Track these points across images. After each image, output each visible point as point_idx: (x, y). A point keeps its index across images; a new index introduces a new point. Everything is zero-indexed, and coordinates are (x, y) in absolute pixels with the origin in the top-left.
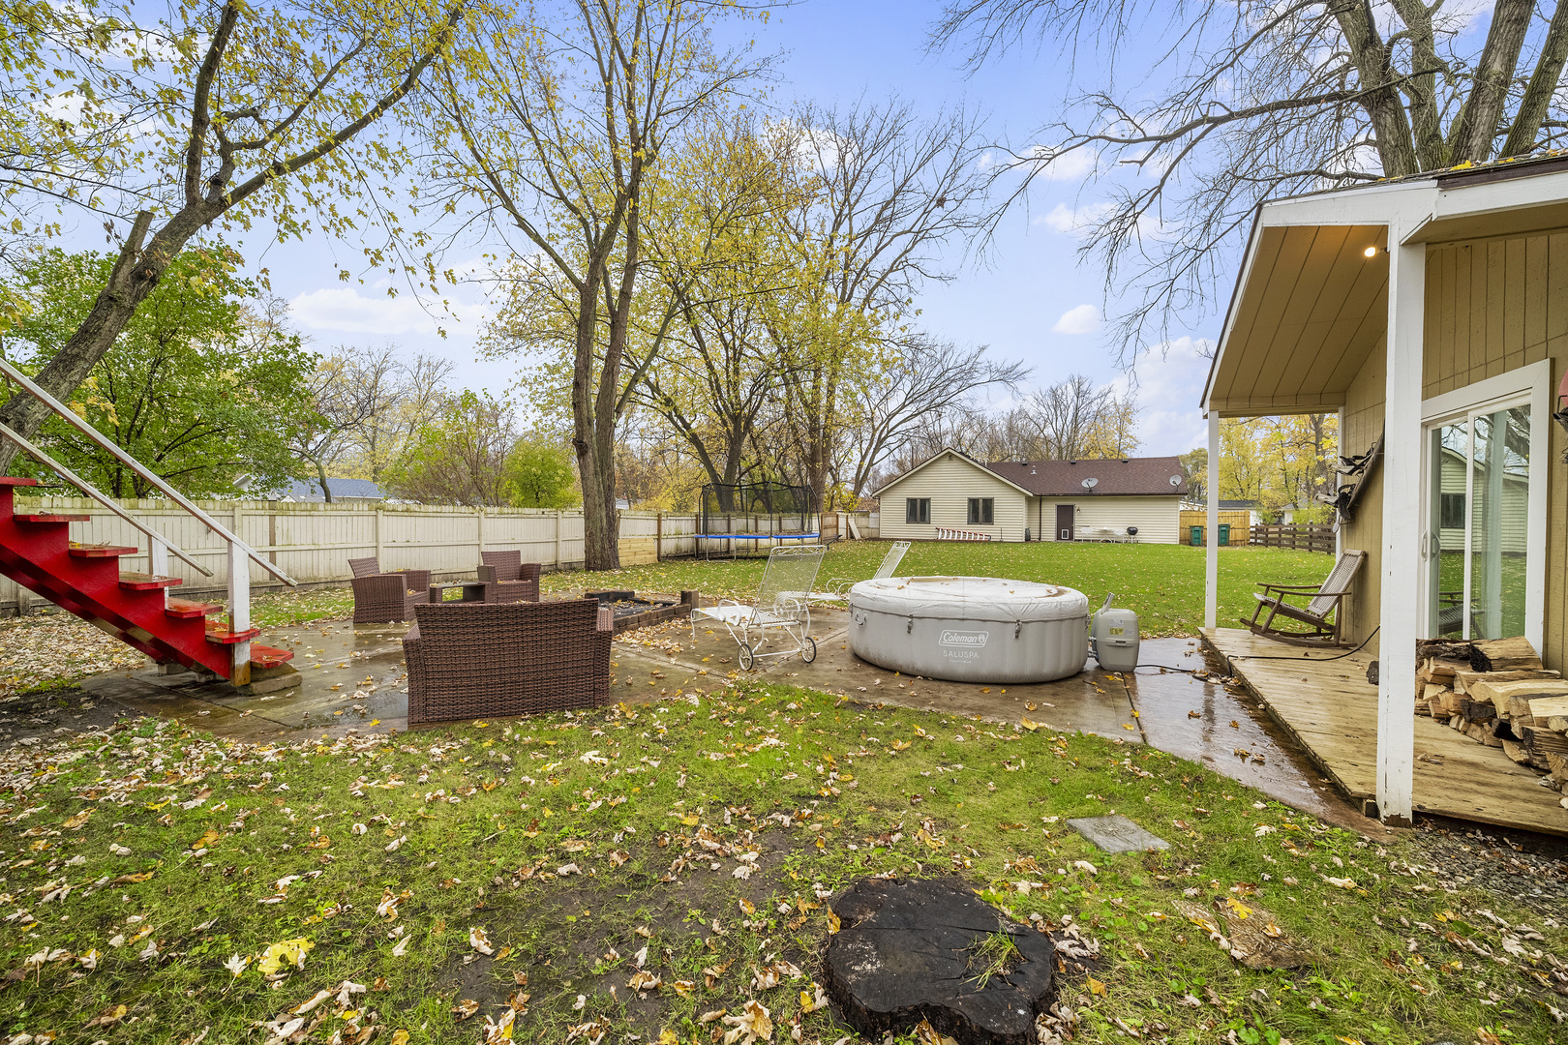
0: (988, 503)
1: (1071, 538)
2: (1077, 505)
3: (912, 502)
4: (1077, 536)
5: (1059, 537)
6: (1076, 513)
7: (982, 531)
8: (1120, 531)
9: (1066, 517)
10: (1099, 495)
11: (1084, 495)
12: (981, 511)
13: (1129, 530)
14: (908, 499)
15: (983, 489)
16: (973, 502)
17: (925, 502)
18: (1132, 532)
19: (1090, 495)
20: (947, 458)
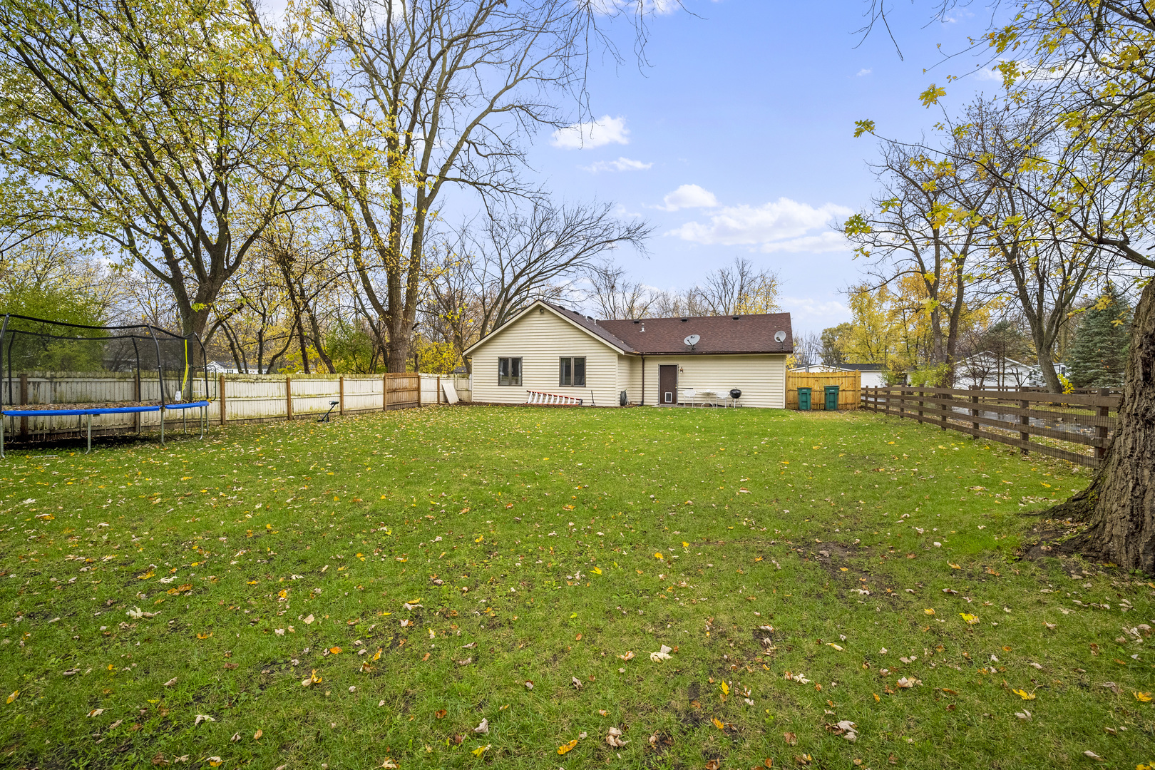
0: (581, 362)
1: (674, 401)
2: (681, 364)
3: (503, 361)
4: (680, 400)
5: (662, 401)
6: (679, 374)
7: (573, 394)
8: (723, 394)
9: (669, 378)
10: (701, 353)
11: (687, 353)
12: (573, 371)
13: (731, 392)
14: (500, 359)
15: (575, 346)
16: (565, 362)
17: (517, 362)
18: (736, 395)
19: (693, 354)
20: (538, 313)
